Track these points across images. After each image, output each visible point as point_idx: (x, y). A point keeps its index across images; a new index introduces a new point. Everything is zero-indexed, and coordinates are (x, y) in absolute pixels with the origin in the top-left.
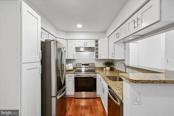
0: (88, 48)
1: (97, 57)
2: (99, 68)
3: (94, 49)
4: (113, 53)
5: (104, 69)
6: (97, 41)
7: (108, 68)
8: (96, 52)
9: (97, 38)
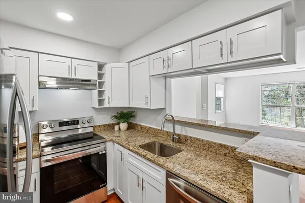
0: (79, 80)
1: (101, 102)
2: (102, 127)
3: (96, 85)
4: (148, 96)
5: (116, 128)
6: (101, 67)
7: (124, 126)
8: (99, 91)
9: (102, 61)
